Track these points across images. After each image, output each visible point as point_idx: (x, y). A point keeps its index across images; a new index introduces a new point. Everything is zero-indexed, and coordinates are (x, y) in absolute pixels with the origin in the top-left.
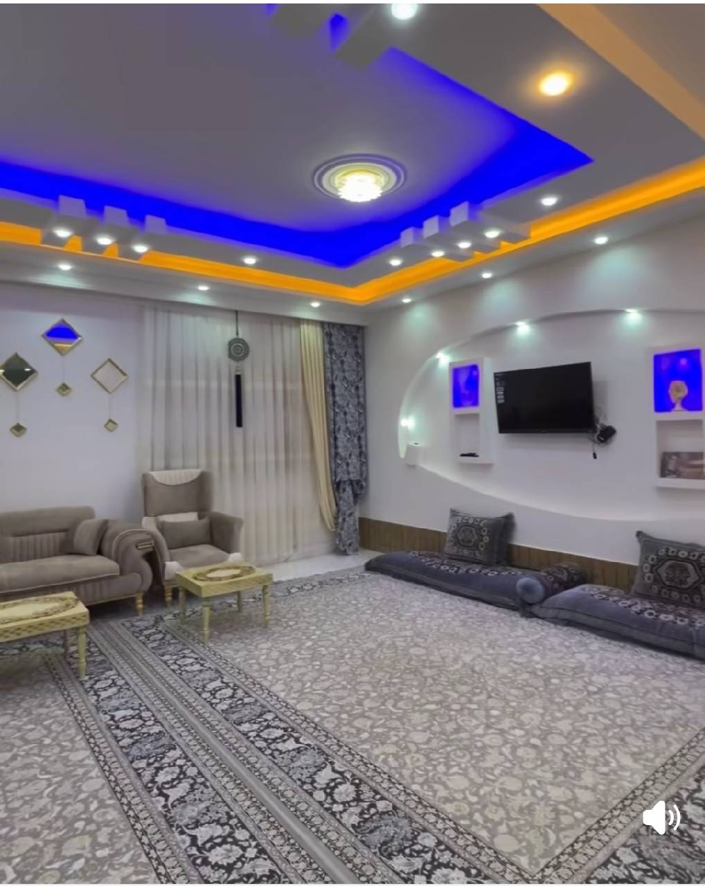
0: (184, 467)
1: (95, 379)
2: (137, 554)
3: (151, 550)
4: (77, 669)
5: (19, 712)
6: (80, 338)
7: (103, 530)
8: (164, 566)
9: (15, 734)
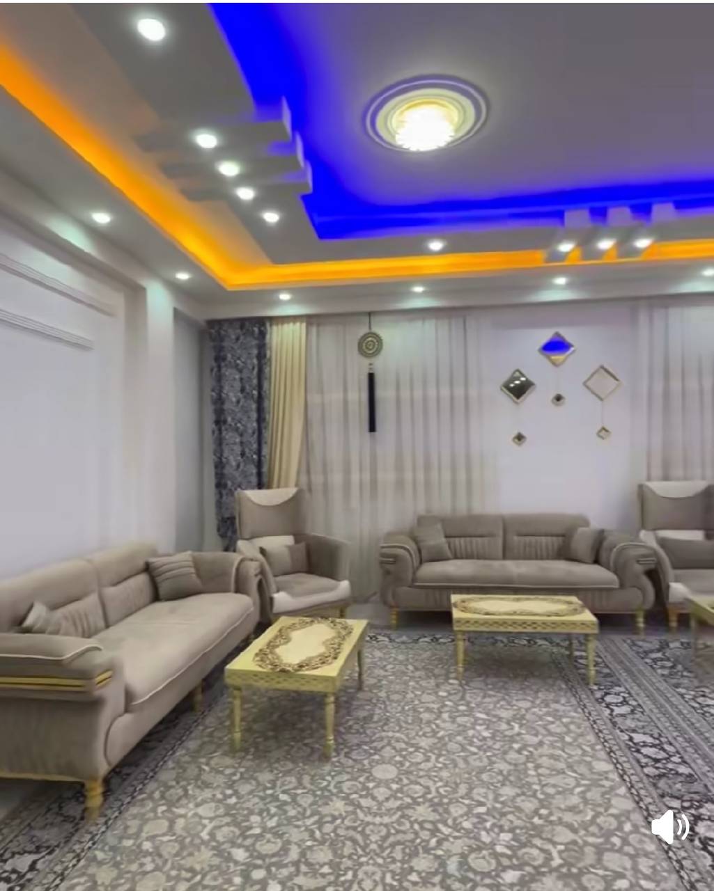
0: (685, 478)
1: (588, 388)
2: (639, 568)
3: (653, 566)
4: (584, 674)
5: (538, 702)
6: (572, 349)
7: (600, 539)
8: (668, 587)
9: (537, 721)
